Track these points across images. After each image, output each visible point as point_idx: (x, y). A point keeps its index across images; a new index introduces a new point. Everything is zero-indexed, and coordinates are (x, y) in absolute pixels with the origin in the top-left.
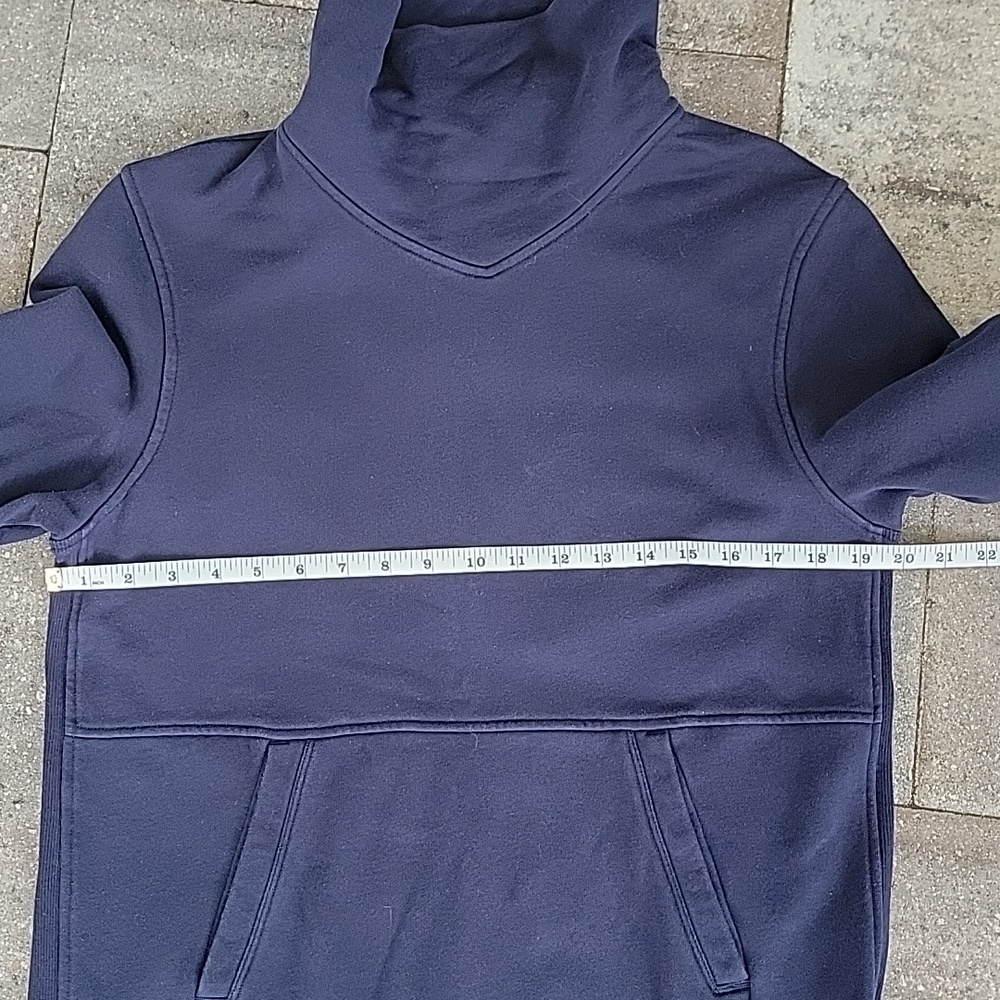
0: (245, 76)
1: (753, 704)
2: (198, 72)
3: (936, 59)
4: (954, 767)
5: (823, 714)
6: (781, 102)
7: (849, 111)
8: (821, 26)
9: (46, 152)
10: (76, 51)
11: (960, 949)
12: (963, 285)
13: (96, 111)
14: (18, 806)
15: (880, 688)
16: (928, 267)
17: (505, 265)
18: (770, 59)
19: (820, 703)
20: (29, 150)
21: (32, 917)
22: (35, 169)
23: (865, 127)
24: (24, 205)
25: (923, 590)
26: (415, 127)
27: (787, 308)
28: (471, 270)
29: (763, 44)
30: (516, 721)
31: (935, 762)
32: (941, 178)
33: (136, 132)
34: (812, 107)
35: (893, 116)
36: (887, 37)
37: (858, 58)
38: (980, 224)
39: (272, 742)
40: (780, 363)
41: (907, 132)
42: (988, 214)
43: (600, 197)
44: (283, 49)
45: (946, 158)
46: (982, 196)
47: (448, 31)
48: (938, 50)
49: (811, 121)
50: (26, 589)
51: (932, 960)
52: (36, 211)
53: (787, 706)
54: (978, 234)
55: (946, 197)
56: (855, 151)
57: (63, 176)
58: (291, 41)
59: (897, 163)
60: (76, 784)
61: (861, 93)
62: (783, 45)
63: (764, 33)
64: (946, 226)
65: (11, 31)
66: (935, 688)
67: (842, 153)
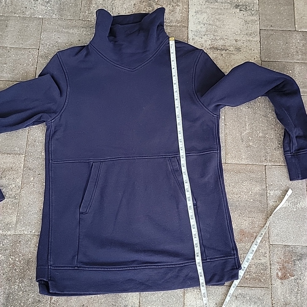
0: (79, 34)
1: (193, 151)
2: (69, 33)
3: (217, 25)
4: (233, 155)
5: (207, 152)
6: (188, 34)
7: (201, 35)
8: (195, 20)
9: (39, 49)
10: (44, 30)
11: (237, 189)
12: (227, 65)
13: (49, 41)
14: (39, 175)
15: (218, 146)
16: (220, 63)
17: (136, 69)
18: (185, 26)
19: (206, 149)
20: (35, 49)
21: (43, 197)
22: (36, 52)
23: (205, 38)
24: (34, 59)
25: (224, 122)
26: (117, 43)
27: (194, 74)
28: (130, 70)
29: (183, 24)
30: (145, 156)
31: (229, 154)
32: (220, 46)
33: (57, 44)
34: (194, 35)
35: (210, 35)
36: (208, 21)
37: (202, 25)
38: (229, 54)
39: (94, 162)
40: (193, 85)
41: (213, 38)
42: (230, 52)
43: (155, 56)
44: (87, 28)
45: (221, 43)
46: (229, 49)
47: (122, 26)
48: (218, 23)
49: (194, 37)
50: (38, 133)
51: (232, 192)
52: (37, 60)
53: (200, 151)
54: (229, 56)
55: (222, 50)
56: (203, 42)
57: (42, 53)
58: (88, 27)
59: (212, 44)
60: (52, 172)
61: (204, 32)
62: (187, 24)
63: (183, 22)
64: (222, 55)
65: (30, 27)
66: (228, 140)
67: (201, 43)
